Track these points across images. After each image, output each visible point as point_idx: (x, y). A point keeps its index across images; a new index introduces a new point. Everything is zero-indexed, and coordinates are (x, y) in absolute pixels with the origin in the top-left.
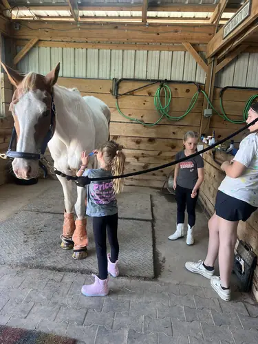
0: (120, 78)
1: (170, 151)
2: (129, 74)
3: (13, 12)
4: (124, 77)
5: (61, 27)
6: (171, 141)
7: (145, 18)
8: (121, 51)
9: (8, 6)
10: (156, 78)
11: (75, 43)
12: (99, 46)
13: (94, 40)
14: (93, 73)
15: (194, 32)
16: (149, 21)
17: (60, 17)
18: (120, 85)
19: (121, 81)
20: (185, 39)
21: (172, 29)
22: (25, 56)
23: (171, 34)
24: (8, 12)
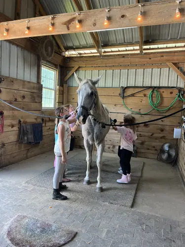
0: (126, 86)
1: (160, 133)
2: (132, 84)
3: (66, 53)
4: (128, 86)
5: (92, 59)
6: (160, 126)
7: (141, 50)
8: (127, 70)
9: (64, 50)
10: (150, 85)
11: (99, 67)
12: (113, 68)
13: (111, 65)
14: (109, 84)
15: (174, 56)
16: (144, 52)
17: (92, 53)
18: (126, 90)
19: (126, 88)
20: (168, 60)
21: (159, 55)
22: (71, 76)
23: (159, 58)
24: (63, 53)
